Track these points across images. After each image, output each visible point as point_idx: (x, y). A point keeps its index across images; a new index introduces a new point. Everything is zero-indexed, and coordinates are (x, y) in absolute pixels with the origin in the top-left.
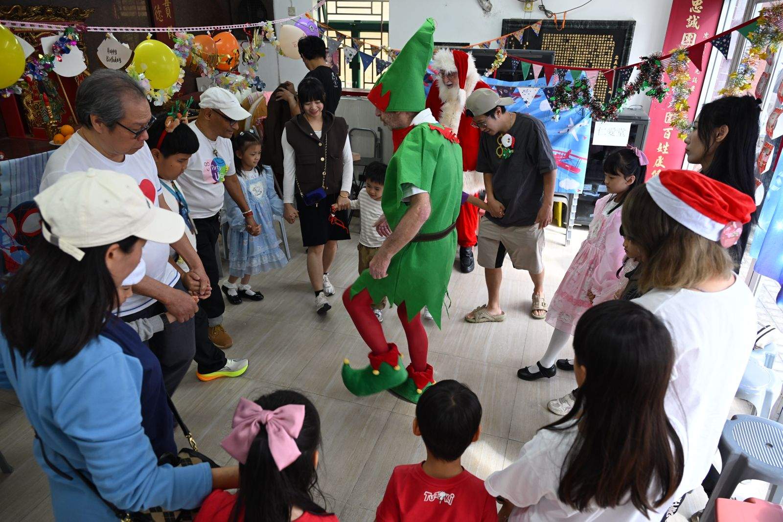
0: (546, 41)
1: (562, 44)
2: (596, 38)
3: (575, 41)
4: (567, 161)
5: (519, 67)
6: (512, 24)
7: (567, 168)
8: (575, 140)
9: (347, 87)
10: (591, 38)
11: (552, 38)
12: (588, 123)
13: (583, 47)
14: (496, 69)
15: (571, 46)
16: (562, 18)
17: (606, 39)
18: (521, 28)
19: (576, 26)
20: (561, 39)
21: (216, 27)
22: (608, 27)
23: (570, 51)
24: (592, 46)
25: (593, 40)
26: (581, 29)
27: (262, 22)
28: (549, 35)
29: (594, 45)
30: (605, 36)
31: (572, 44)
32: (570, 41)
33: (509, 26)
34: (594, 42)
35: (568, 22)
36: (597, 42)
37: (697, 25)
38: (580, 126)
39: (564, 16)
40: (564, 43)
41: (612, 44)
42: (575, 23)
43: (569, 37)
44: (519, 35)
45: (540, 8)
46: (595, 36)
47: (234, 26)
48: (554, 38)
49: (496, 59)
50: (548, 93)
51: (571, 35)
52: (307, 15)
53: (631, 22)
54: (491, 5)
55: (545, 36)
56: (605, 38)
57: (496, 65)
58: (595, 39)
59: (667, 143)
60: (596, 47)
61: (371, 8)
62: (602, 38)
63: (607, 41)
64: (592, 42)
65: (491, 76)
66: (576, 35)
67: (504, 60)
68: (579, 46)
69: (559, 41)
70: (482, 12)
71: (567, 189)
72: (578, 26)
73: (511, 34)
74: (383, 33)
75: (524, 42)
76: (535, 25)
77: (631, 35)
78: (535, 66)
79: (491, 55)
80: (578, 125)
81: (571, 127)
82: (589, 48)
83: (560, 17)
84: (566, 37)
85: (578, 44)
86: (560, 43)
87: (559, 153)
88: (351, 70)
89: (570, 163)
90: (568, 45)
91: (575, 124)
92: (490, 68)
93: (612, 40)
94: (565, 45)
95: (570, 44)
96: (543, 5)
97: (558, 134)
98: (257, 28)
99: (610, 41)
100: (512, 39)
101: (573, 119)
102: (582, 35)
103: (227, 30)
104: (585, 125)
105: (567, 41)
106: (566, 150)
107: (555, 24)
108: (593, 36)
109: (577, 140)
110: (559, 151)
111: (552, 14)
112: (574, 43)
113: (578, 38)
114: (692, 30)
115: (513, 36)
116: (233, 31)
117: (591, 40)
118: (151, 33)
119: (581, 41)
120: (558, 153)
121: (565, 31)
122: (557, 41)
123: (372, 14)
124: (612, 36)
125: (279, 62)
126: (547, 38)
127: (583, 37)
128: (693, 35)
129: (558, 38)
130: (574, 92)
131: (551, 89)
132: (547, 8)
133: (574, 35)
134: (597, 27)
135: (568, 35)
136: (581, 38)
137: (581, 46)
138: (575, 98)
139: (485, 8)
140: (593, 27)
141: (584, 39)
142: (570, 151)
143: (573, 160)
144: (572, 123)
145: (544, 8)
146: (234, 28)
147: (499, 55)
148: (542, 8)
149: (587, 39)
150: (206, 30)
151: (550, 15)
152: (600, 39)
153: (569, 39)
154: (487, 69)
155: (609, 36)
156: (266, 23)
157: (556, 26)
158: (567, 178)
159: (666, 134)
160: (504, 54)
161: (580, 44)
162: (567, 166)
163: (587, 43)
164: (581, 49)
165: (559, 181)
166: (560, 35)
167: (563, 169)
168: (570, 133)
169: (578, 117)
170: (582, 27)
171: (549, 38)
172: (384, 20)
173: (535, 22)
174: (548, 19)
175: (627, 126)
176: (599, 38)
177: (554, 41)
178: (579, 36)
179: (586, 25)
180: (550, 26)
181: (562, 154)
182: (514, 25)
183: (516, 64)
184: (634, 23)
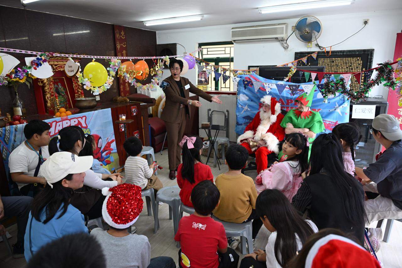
0: (320, 62)
1: (330, 63)
2: (351, 59)
3: (338, 62)
5: (303, 75)
8: (339, 115)
9: (212, 90)
10: (347, 59)
11: (324, 60)
12: (348, 105)
13: (343, 65)
14: (290, 77)
15: (335, 64)
16: (329, 50)
18: (306, 56)
19: (338, 54)
20: (329, 61)
21: (135, 57)
22: (357, 53)
23: (335, 67)
24: (348, 64)
25: (349, 61)
27: (164, 56)
28: (322, 59)
29: (349, 63)
30: (356, 58)
31: (336, 63)
32: (335, 62)
33: (299, 56)
34: (349, 62)
35: (333, 52)
36: (351, 61)
38: (343, 107)
39: (331, 49)
40: (331, 63)
41: (361, 62)
42: (337, 52)
43: (334, 60)
44: (304, 60)
45: (316, 45)
46: (350, 58)
47: (146, 57)
48: (325, 60)
49: (290, 71)
50: (320, 87)
51: (335, 59)
52: (190, 54)
53: (372, 49)
54: (288, 45)
55: (320, 60)
57: (290, 75)
58: (350, 60)
59: (401, 117)
60: (351, 64)
61: (225, 51)
63: (357, 61)
64: (348, 61)
65: (288, 81)
66: (338, 59)
67: (294, 72)
68: (340, 64)
69: (328, 62)
70: (283, 49)
73: (300, 60)
74: (231, 63)
75: (308, 64)
76: (313, 54)
77: (372, 57)
78: (312, 74)
79: (288, 70)
80: (341, 107)
81: (337, 108)
82: (346, 65)
83: (328, 49)
84: (332, 60)
85: (339, 63)
86: (329, 63)
88: (214, 81)
90: (334, 64)
91: (339, 106)
92: (287, 76)
93: (360, 60)
94: (332, 64)
95: (335, 63)
96: (317, 44)
97: (329, 112)
98: (160, 59)
99: (359, 60)
100: (301, 62)
101: (338, 103)
103: (142, 60)
104: (346, 106)
105: (333, 62)
106: (335, 121)
107: (325, 53)
108: (348, 58)
109: (341, 115)
111: (323, 48)
112: (337, 63)
113: (340, 60)
115: (301, 61)
116: (146, 60)
117: (347, 61)
118: (95, 59)
119: (341, 62)
120: (329, 122)
121: (331, 57)
122: (327, 62)
123: (225, 54)
124: (360, 58)
126: (321, 61)
127: (342, 59)
129: (327, 61)
130: (336, 86)
131: (322, 85)
132: (320, 45)
133: (337, 59)
134: (351, 53)
135: (333, 59)
136: (341, 60)
137: (342, 64)
138: (337, 89)
139: (285, 47)
140: (348, 53)
141: (343, 60)
142: (337, 122)
144: (337, 105)
145: (318, 45)
146: (146, 58)
147: (292, 69)
148: (317, 45)
149: (345, 60)
150: (129, 58)
151: (322, 48)
152: (353, 60)
153: (334, 61)
154: (285, 77)
155: (358, 58)
156: (165, 57)
157: (326, 54)
159: (399, 112)
160: (295, 69)
161: (341, 63)
163: (345, 62)
164: (341, 65)
166: (329, 59)
168: (336, 111)
169: (341, 102)
170: (342, 54)
171: (322, 61)
172: (231, 56)
173: (313, 52)
174: (320, 51)
175: (374, 107)
177: (325, 62)
178: (340, 59)
180: (322, 54)
181: (332, 123)
182: (301, 55)
183: (302, 73)
184: (373, 50)
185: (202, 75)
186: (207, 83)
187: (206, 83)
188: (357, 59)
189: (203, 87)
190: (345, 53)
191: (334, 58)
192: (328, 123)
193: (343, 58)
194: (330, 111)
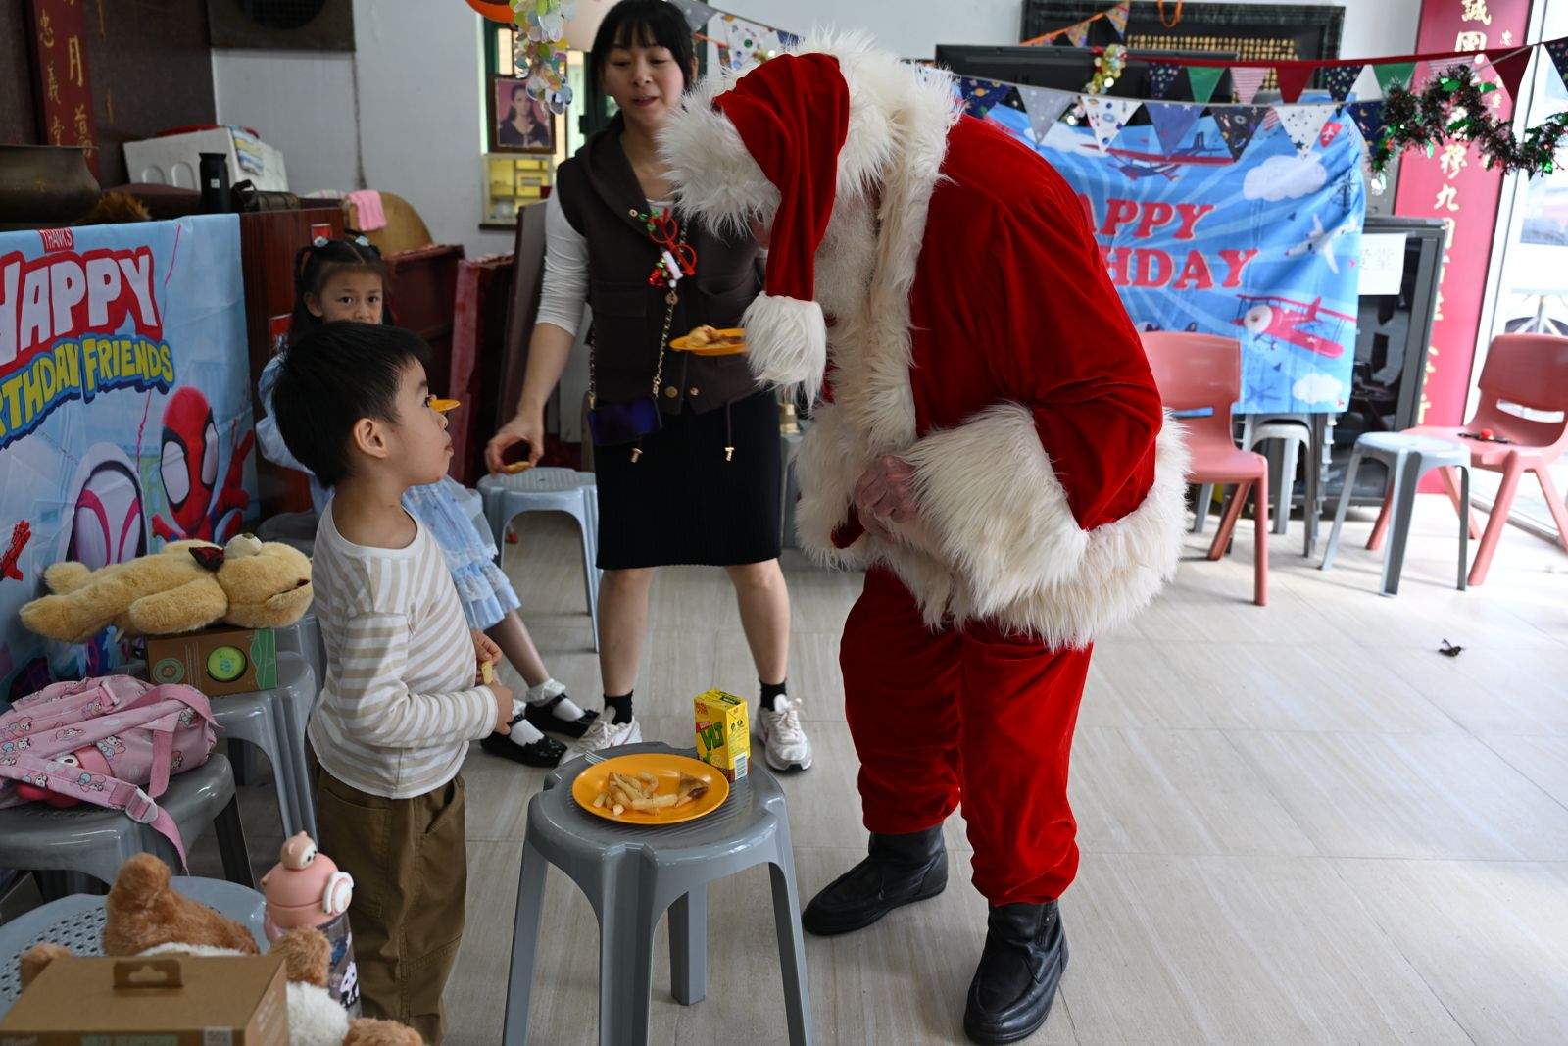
2: (1255, 47)
4: (1312, 327)
6: (1050, 9)
7: (1311, 347)
8: (1330, 271)
10: (1242, 46)
11: (1148, 45)
12: (1358, 224)
17: (1278, 49)
19: (1207, 18)
22: (1281, 20)
25: (1248, 53)
26: (1218, 25)
28: (1143, 38)
30: (1276, 41)
35: (1189, 9)
36: (1258, 56)
37: (1487, 15)
38: (1343, 232)
42: (1205, 9)
43: (1191, 44)
46: (1252, 42)
48: (1156, 46)
49: (1099, 70)
51: (1195, 40)
53: (1335, 8)
55: (1133, 42)
56: (1275, 46)
57: (1098, 85)
58: (1252, 49)
62: (1268, 46)
63: (1280, 53)
66: (1207, 40)
67: (1118, 72)
71: (1314, 402)
72: (1212, 15)
76: (1115, 10)
77: (1336, 36)
78: (1238, 72)
80: (1337, 233)
81: (1319, 238)
84: (1184, 44)
87: (1294, 308)
89: (1320, 333)
91: (1329, 229)
93: (1290, 50)
97: (1285, 258)
99: (1287, 53)
101: (1320, 217)
102: (1220, 40)
104: (1352, 230)
106: (1309, 299)
107: (1159, 12)
108: (1246, 42)
109: (1335, 270)
110: (1293, 303)
113: (1214, 47)
114: (1474, 25)
117: (1242, 53)
120: (1291, 307)
121: (1178, 31)
124: (1292, 43)
125: (362, 116)
127: (1223, 44)
128: (1479, 37)
129: (1163, 46)
133: (1201, 40)
134: (1257, 19)
136: (1220, 47)
140: (1248, 19)
141: (1226, 48)
142: (1318, 300)
143: (1326, 322)
144: (1320, 228)
147: (1108, 59)
149: (1233, 48)
152: (1265, 49)
155: (1285, 43)
157: (1162, 16)
158: (1311, 371)
160: (1120, 58)
162: (1311, 340)
165: (1292, 382)
167: (1302, 350)
168: (1320, 252)
169: (1334, 211)
170: (1223, 20)
171: (1142, 45)
173: (1108, 5)
176: (1261, 47)
178: (1214, 41)
179: (1231, 14)
180: (1146, 16)
181: (1300, 309)
182: (1054, 13)
183: (1169, 76)
184: (1342, 9)
185: (513, 96)
186: (544, 142)
187: (538, 144)
188: (1281, 46)
189: (516, 170)
190: (1235, 18)
191: (1192, 38)
192: (1286, 311)
193: (1227, 40)
194: (1287, 254)
